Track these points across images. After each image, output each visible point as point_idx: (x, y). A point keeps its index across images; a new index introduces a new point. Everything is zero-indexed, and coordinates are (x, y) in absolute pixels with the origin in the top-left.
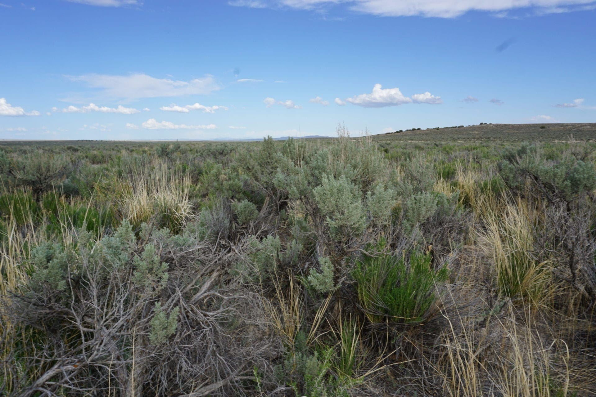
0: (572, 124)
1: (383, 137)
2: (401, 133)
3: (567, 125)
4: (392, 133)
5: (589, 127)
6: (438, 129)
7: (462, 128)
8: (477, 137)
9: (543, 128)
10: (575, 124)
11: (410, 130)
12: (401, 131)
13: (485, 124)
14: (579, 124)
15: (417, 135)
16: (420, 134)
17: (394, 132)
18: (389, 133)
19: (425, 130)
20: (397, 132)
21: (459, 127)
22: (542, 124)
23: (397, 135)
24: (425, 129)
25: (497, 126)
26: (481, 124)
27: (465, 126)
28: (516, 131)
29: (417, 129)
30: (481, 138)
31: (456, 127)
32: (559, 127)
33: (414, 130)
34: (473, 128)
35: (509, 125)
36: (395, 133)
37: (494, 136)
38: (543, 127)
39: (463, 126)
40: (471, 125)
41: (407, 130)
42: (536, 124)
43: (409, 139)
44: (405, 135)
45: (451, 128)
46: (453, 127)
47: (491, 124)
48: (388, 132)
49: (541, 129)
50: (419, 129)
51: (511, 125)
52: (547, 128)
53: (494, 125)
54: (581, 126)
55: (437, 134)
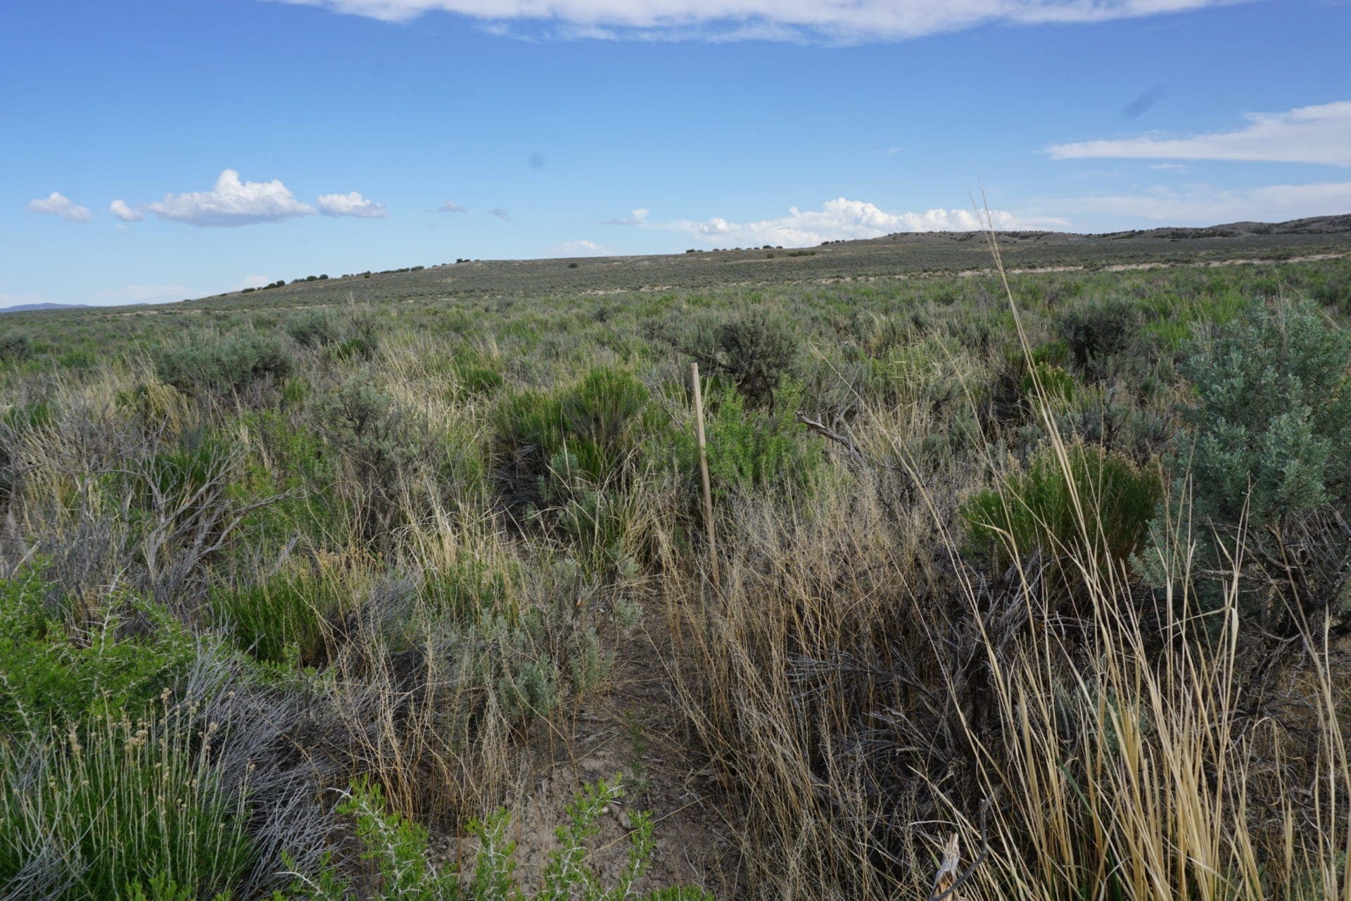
0: (622, 257)
1: (235, 299)
2: (282, 288)
3: (614, 260)
4: (259, 289)
5: (647, 263)
6: (367, 275)
7: (421, 271)
8: (450, 289)
9: (573, 266)
10: (626, 257)
11: (302, 281)
12: (281, 284)
13: (467, 261)
14: (632, 257)
15: (320, 290)
16: (326, 289)
17: (263, 286)
18: (252, 290)
19: (338, 280)
20: (272, 286)
21: (413, 270)
22: (574, 259)
23: (271, 295)
24: (339, 276)
25: (491, 264)
26: (459, 261)
27: (426, 268)
28: (526, 275)
29: (318, 276)
30: (457, 292)
31: (408, 269)
32: (600, 265)
33: (311, 279)
34: (442, 271)
35: (514, 262)
36: (265, 288)
37: (483, 287)
38: (573, 264)
39: (421, 268)
40: (439, 264)
41: (296, 281)
42: (562, 259)
43: (298, 302)
44: (292, 293)
45: (397, 271)
46: (402, 271)
47: (478, 261)
48: (249, 287)
49: (570, 270)
50: (324, 277)
51: (517, 261)
52: (581, 267)
53: (484, 262)
54: (636, 262)
55: (366, 287)
